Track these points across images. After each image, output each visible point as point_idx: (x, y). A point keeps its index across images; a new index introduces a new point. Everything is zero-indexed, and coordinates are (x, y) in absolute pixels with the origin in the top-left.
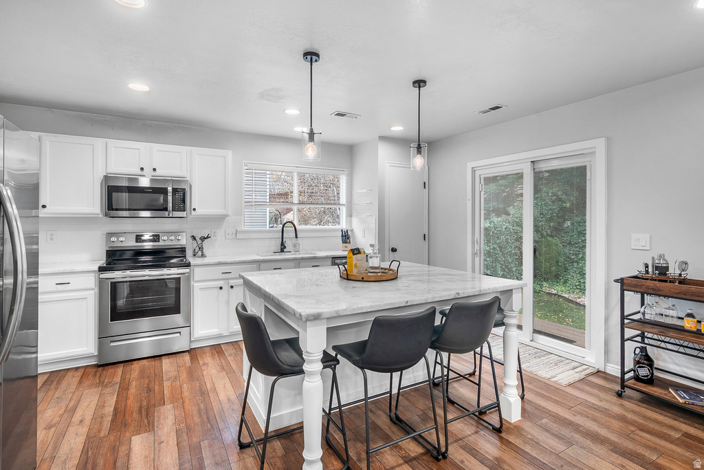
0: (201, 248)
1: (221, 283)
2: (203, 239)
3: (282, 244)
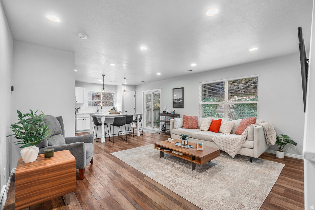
0: (77, 111)
1: (83, 118)
2: (78, 109)
3: (98, 110)
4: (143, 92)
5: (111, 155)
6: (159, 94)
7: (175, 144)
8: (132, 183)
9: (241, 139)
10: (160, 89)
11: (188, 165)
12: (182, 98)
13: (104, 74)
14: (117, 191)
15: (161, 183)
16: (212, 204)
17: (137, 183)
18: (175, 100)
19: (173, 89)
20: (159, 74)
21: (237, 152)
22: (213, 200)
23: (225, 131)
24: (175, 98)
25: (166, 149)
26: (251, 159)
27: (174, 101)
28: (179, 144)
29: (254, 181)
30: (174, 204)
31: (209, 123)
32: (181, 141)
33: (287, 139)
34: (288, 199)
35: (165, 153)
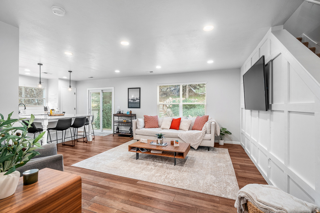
4: (88, 89)
5: (73, 167)
6: (111, 93)
7: (150, 144)
8: (130, 191)
9: (202, 134)
10: (113, 88)
11: (167, 162)
12: (139, 98)
13: (41, 63)
14: (121, 204)
15: (159, 183)
16: (210, 188)
17: (136, 189)
18: (132, 100)
19: (129, 89)
20: (117, 71)
21: (199, 144)
22: (208, 185)
23: (185, 128)
24: (130, 98)
25: (142, 149)
26: (208, 148)
27: (130, 101)
28: (155, 144)
29: (220, 164)
30: (185, 197)
31: (170, 122)
32: (157, 140)
33: (226, 130)
34: (245, 171)
35: (140, 154)
